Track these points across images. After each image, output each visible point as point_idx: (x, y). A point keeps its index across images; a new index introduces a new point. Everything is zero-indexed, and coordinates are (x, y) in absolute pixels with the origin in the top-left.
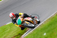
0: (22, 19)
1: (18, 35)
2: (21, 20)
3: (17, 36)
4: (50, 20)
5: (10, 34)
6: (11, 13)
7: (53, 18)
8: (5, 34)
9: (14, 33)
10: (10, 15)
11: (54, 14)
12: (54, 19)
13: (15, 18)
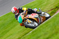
1: (56, 8)
2: (22, 18)
3: (54, 9)
5: (47, 8)
8: (42, 7)
9: (51, 6)
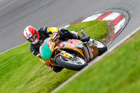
0: (53, 44)
10: (25, 33)
13: (36, 41)
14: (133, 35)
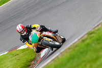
2: (38, 35)
4: (71, 50)
6: (19, 25)
7: (76, 46)
11: (79, 40)
12: (77, 48)
14: (53, 60)
